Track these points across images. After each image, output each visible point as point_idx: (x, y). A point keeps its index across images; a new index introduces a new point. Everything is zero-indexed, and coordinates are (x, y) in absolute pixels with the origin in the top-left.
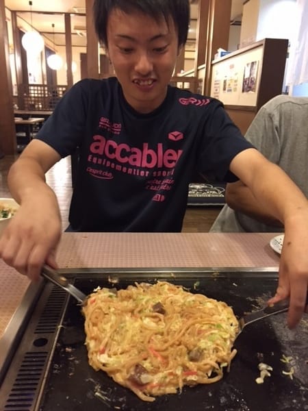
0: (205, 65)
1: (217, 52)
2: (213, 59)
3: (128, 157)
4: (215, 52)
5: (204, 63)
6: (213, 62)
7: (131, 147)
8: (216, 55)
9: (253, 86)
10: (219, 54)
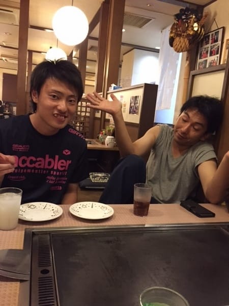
0: (102, 93)
1: (111, 86)
2: (108, 90)
3: (35, 164)
4: (109, 86)
5: (101, 92)
6: (108, 92)
7: (36, 158)
8: (110, 88)
9: (137, 111)
10: (113, 88)
